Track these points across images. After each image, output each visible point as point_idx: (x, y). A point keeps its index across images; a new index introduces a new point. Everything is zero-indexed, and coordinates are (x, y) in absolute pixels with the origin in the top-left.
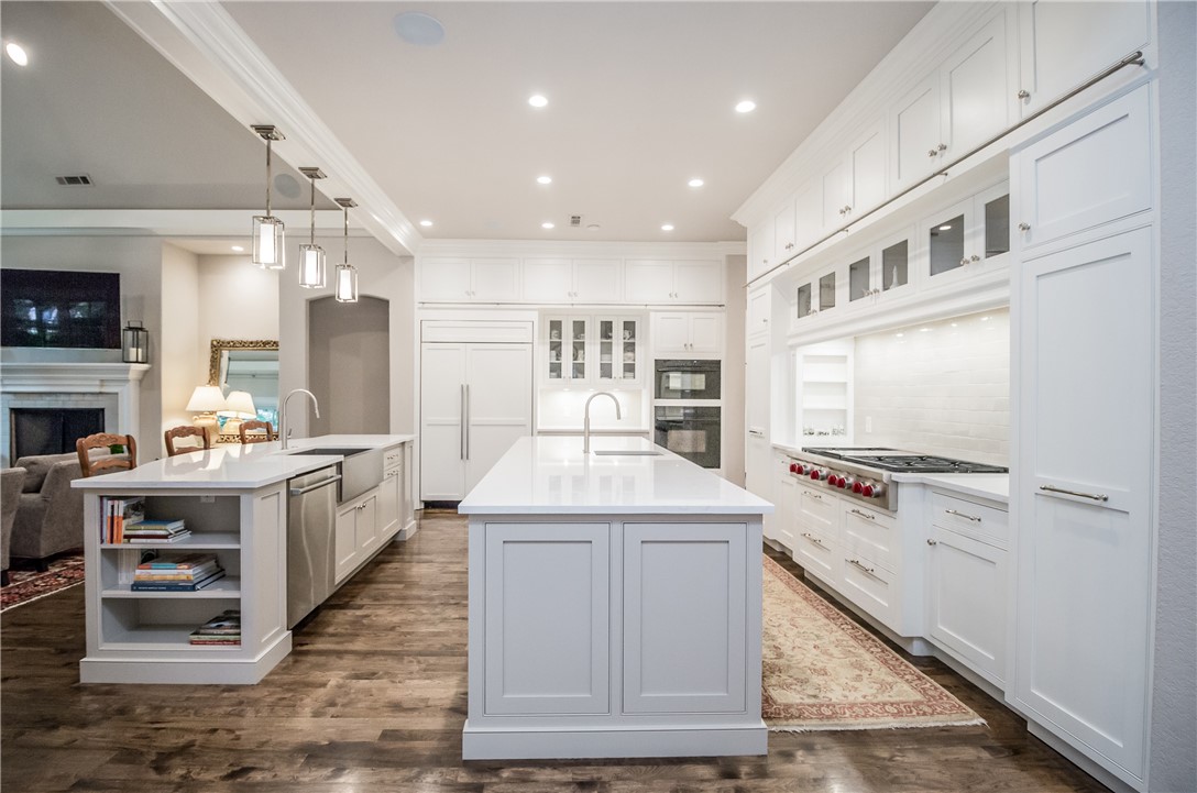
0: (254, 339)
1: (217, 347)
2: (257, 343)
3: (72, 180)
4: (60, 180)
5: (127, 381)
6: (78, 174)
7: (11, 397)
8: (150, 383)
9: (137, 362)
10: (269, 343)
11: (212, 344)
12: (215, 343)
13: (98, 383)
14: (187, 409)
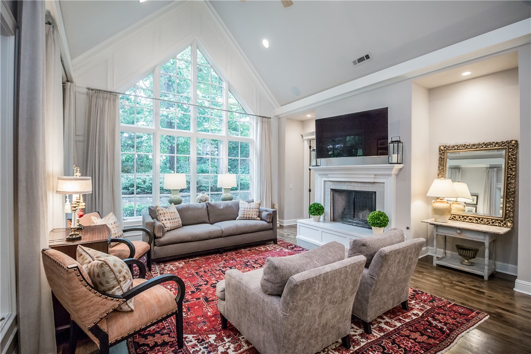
0: (476, 142)
1: (444, 152)
2: (479, 144)
3: (361, 60)
4: (355, 63)
5: (390, 175)
6: (364, 55)
7: (331, 183)
8: (404, 176)
9: (397, 163)
10: (490, 144)
11: (440, 149)
12: (442, 148)
13: (373, 176)
14: (428, 195)
